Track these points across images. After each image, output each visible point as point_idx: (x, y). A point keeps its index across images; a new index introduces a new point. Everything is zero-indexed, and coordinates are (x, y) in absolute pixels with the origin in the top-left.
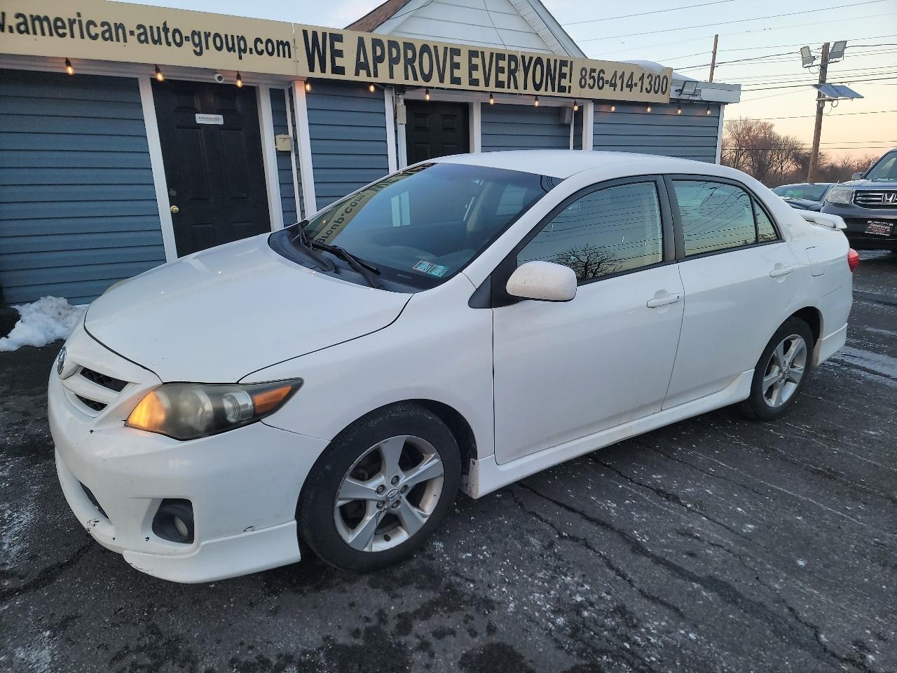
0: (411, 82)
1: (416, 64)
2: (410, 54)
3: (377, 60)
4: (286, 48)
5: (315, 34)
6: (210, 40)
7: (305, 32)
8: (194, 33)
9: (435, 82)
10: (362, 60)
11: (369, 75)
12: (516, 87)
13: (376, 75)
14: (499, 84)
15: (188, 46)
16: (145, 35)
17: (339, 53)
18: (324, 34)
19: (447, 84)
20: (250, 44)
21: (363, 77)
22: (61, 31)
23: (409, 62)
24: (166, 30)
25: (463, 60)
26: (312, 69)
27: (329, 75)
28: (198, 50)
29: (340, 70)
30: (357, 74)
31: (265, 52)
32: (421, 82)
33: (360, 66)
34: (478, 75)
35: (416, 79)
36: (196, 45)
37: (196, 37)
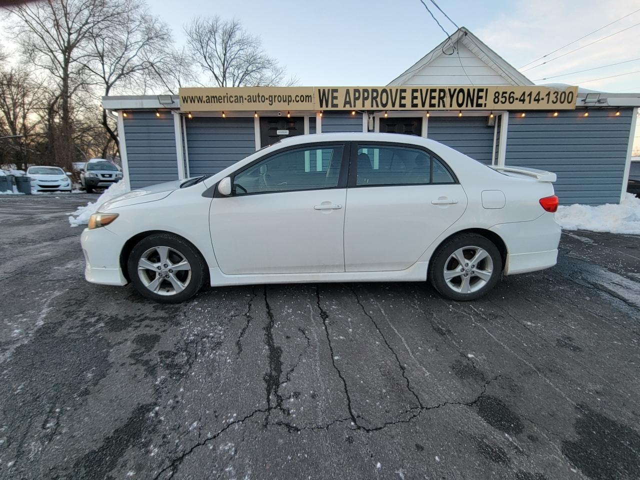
0: (375, 108)
1: (378, 100)
2: (375, 94)
3: (356, 99)
4: (310, 98)
5: (324, 91)
6: (276, 98)
7: (319, 90)
8: (270, 96)
9: (389, 107)
10: (348, 100)
11: (351, 106)
12: (444, 106)
13: (355, 106)
14: (432, 105)
15: (267, 102)
16: (251, 99)
17: (336, 98)
18: (329, 90)
19: (397, 107)
20: (293, 98)
21: (348, 108)
22: (220, 101)
23: (374, 98)
24: (259, 96)
25: (408, 95)
26: (321, 106)
27: (330, 108)
28: (271, 103)
29: (336, 106)
30: (344, 106)
31: (300, 101)
32: (381, 108)
33: (346, 103)
34: (418, 101)
35: (377, 106)
36: (270, 101)
37: (271, 98)
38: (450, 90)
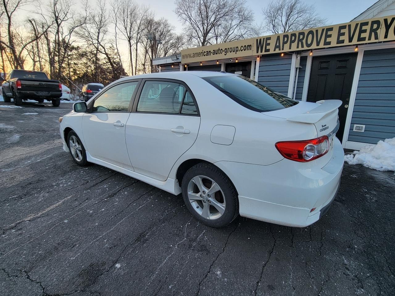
0: (300, 49)
1: (304, 41)
2: (301, 37)
3: (284, 43)
4: (250, 47)
5: (260, 40)
6: (229, 50)
7: (257, 40)
8: (225, 49)
9: (314, 46)
10: (278, 44)
11: (280, 50)
12: (376, 38)
13: (283, 49)
14: (360, 39)
15: (224, 53)
16: (215, 52)
17: (269, 44)
18: (264, 39)
19: (322, 45)
20: (239, 49)
21: (277, 51)
22: (199, 55)
23: (300, 40)
24: (219, 50)
25: (334, 34)
26: (257, 52)
27: (264, 53)
28: (225, 54)
29: (269, 50)
30: (275, 50)
31: (243, 50)
32: (306, 48)
33: (276, 47)
35: (302, 47)
36: (225, 52)
37: (226, 50)
38: (386, 20)
